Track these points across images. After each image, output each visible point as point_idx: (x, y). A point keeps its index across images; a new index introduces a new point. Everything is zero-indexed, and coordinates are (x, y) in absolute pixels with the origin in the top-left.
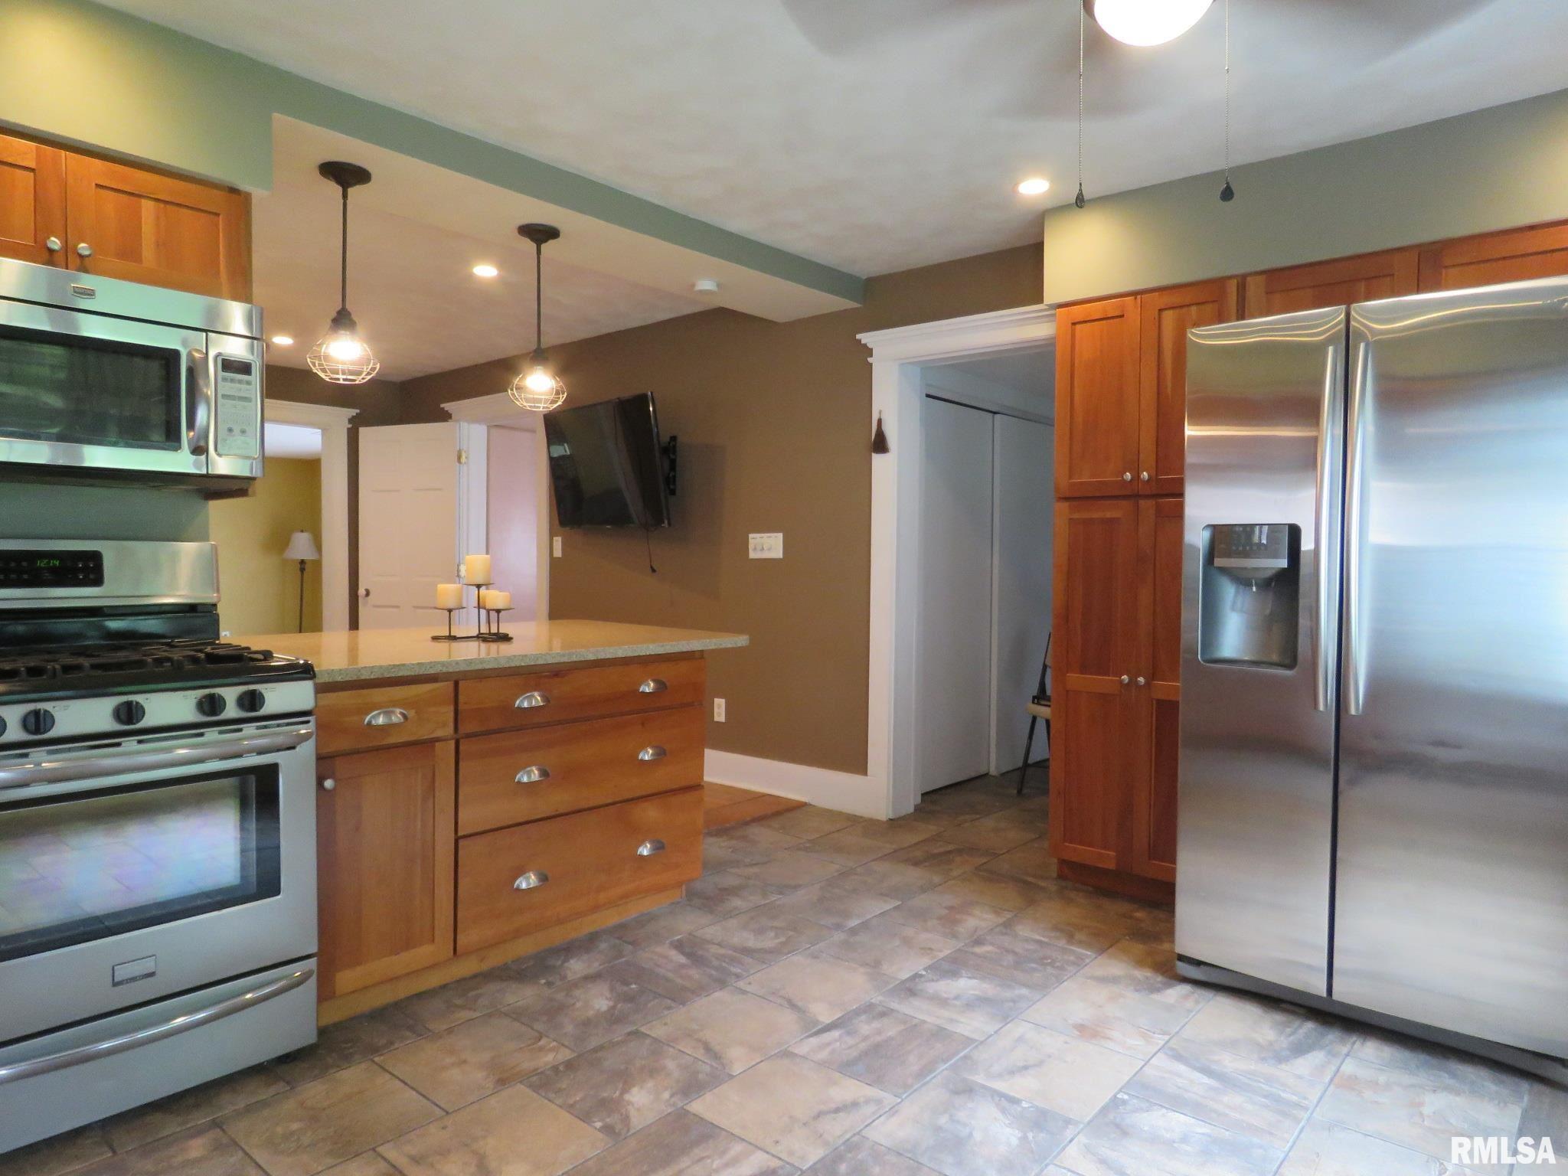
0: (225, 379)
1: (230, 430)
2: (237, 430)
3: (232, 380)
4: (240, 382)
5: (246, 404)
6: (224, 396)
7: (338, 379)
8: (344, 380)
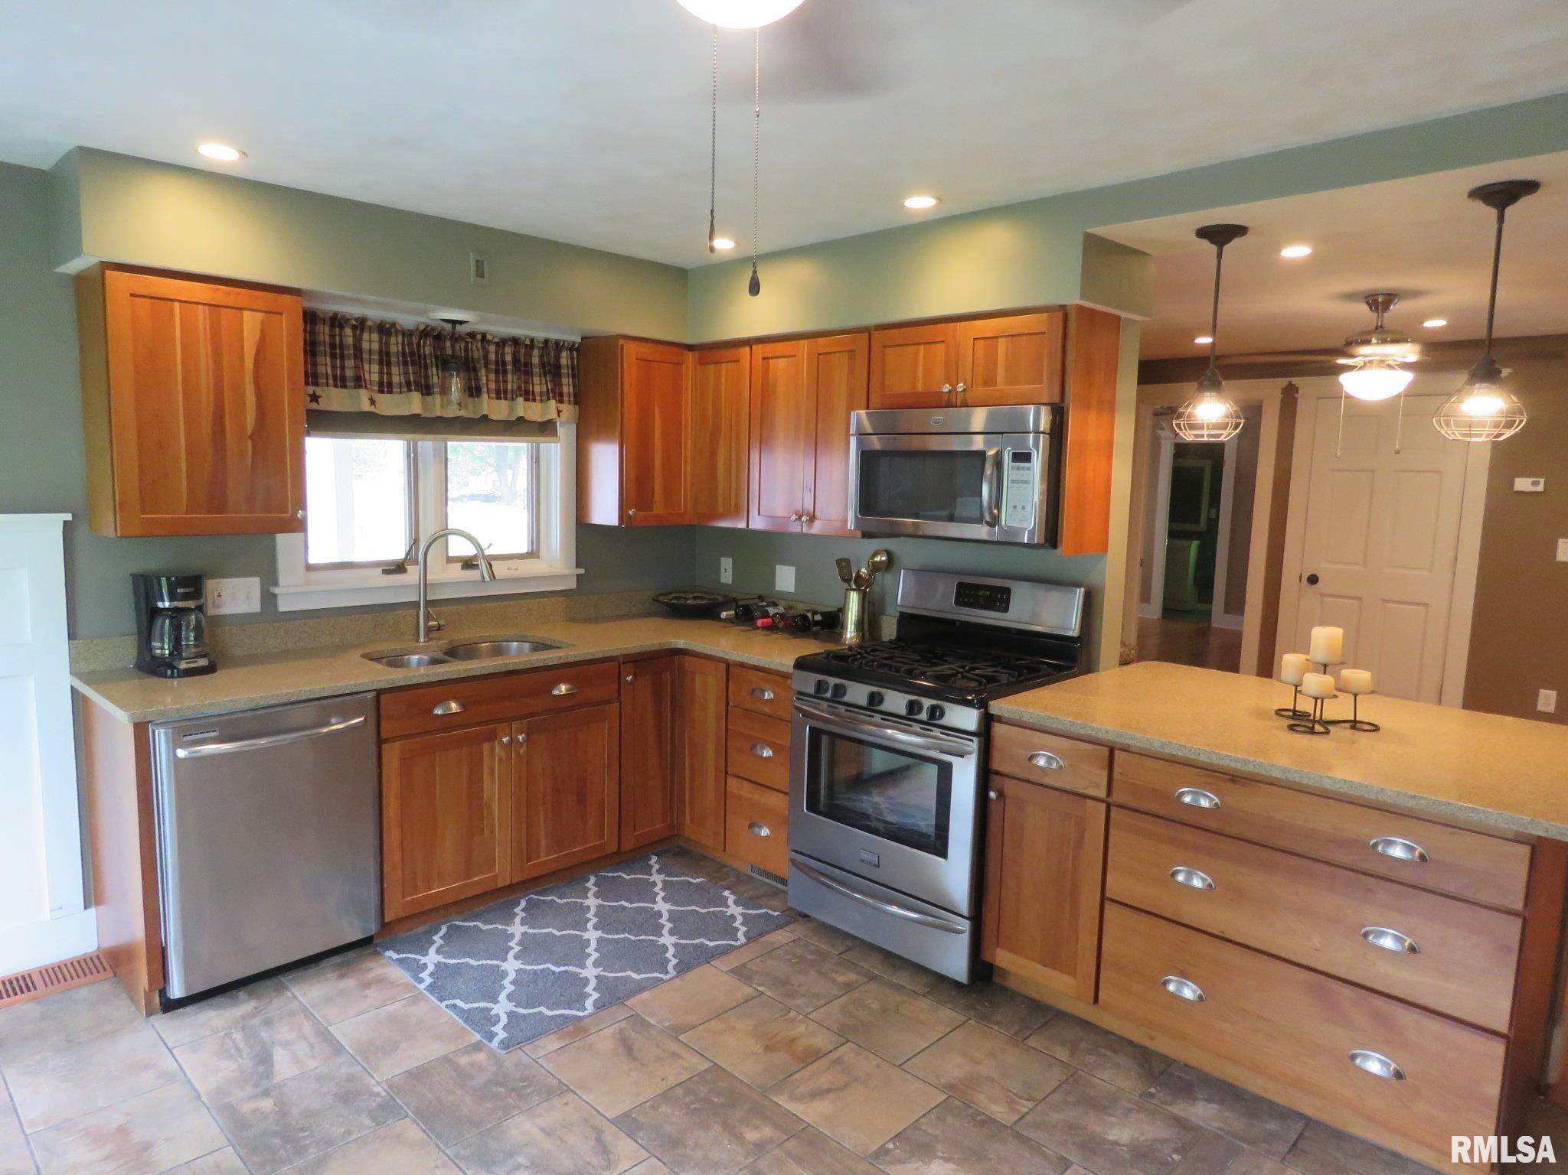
0: (1013, 468)
1: (1015, 507)
2: (1019, 506)
3: (1018, 468)
4: (1023, 468)
5: (1025, 485)
6: (1013, 481)
7: (1203, 436)
8: (1209, 436)
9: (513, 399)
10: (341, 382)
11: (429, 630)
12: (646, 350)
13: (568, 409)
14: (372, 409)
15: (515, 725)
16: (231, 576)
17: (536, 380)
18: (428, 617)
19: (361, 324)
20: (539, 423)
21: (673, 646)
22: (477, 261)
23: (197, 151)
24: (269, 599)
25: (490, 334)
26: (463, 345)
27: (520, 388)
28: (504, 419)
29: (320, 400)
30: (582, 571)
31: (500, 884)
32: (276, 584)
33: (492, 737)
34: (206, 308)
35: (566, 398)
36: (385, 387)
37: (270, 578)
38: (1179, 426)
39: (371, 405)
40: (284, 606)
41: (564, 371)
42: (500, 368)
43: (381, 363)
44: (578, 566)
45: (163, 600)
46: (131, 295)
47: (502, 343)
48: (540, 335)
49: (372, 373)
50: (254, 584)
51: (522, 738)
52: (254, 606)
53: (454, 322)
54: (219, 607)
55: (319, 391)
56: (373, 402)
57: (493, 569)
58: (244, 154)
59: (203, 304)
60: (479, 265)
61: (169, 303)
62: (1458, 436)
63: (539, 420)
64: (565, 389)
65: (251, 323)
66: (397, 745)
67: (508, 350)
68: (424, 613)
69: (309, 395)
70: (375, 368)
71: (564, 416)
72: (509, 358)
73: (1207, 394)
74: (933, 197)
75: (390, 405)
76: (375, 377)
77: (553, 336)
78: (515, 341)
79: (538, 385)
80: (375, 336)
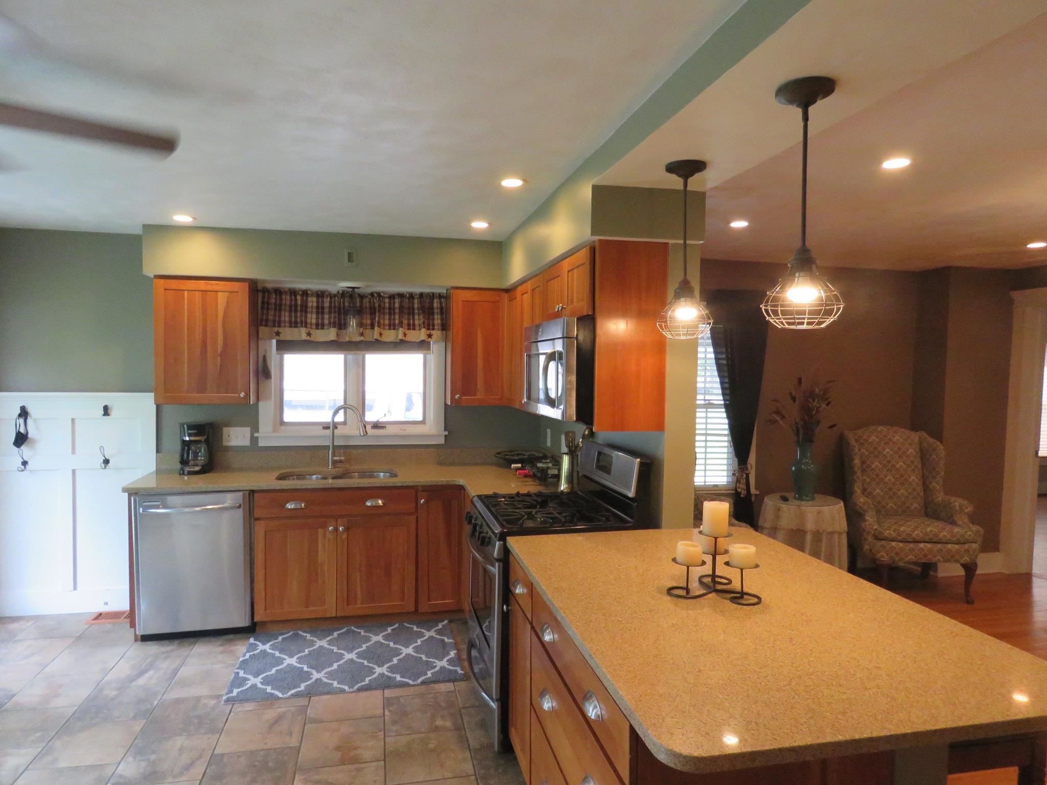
9: (420, 329)
10: (294, 324)
11: (334, 462)
12: (469, 295)
13: (436, 334)
14: (308, 338)
15: (340, 521)
16: (235, 426)
17: (416, 317)
18: (334, 455)
19: (305, 293)
20: (417, 342)
21: (457, 483)
22: (349, 253)
23: (173, 219)
24: (254, 440)
25: (382, 292)
26: (368, 300)
27: (424, 323)
28: (394, 341)
29: (280, 335)
30: (446, 433)
31: (328, 616)
32: (257, 431)
33: (324, 526)
34: (200, 292)
35: (436, 327)
36: (320, 326)
37: (255, 428)
38: (661, 326)
39: (308, 336)
40: (261, 443)
41: (436, 311)
42: (391, 310)
43: (317, 313)
44: (445, 430)
45: (185, 436)
46: (165, 289)
47: (392, 297)
48: (417, 290)
49: (312, 318)
50: (247, 430)
51: (342, 528)
52: (246, 442)
53: (353, 288)
54: (229, 441)
55: (281, 330)
56: (309, 334)
57: (367, 429)
58: (194, 218)
59: (198, 291)
60: (350, 256)
61: (182, 291)
62: (785, 324)
63: (417, 341)
64: (436, 322)
65: (222, 298)
66: (262, 523)
67: (397, 301)
68: (332, 452)
69: (275, 333)
70: (314, 316)
71: (435, 337)
72: (397, 305)
73: (682, 299)
74: (520, 179)
75: (320, 335)
76: (314, 321)
77: (427, 290)
78: (401, 296)
79: (418, 320)
80: (315, 299)
